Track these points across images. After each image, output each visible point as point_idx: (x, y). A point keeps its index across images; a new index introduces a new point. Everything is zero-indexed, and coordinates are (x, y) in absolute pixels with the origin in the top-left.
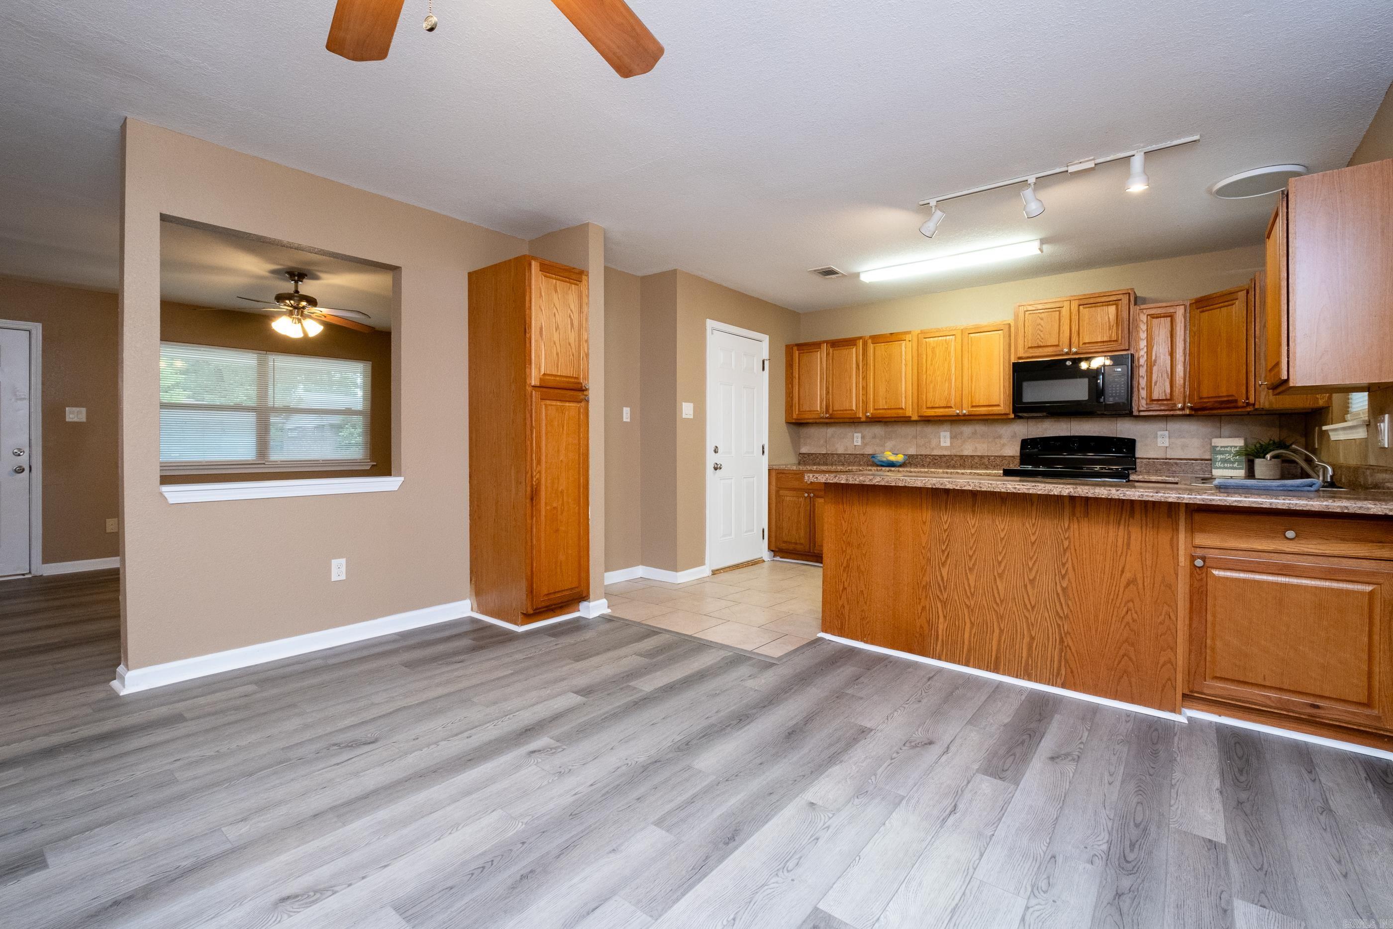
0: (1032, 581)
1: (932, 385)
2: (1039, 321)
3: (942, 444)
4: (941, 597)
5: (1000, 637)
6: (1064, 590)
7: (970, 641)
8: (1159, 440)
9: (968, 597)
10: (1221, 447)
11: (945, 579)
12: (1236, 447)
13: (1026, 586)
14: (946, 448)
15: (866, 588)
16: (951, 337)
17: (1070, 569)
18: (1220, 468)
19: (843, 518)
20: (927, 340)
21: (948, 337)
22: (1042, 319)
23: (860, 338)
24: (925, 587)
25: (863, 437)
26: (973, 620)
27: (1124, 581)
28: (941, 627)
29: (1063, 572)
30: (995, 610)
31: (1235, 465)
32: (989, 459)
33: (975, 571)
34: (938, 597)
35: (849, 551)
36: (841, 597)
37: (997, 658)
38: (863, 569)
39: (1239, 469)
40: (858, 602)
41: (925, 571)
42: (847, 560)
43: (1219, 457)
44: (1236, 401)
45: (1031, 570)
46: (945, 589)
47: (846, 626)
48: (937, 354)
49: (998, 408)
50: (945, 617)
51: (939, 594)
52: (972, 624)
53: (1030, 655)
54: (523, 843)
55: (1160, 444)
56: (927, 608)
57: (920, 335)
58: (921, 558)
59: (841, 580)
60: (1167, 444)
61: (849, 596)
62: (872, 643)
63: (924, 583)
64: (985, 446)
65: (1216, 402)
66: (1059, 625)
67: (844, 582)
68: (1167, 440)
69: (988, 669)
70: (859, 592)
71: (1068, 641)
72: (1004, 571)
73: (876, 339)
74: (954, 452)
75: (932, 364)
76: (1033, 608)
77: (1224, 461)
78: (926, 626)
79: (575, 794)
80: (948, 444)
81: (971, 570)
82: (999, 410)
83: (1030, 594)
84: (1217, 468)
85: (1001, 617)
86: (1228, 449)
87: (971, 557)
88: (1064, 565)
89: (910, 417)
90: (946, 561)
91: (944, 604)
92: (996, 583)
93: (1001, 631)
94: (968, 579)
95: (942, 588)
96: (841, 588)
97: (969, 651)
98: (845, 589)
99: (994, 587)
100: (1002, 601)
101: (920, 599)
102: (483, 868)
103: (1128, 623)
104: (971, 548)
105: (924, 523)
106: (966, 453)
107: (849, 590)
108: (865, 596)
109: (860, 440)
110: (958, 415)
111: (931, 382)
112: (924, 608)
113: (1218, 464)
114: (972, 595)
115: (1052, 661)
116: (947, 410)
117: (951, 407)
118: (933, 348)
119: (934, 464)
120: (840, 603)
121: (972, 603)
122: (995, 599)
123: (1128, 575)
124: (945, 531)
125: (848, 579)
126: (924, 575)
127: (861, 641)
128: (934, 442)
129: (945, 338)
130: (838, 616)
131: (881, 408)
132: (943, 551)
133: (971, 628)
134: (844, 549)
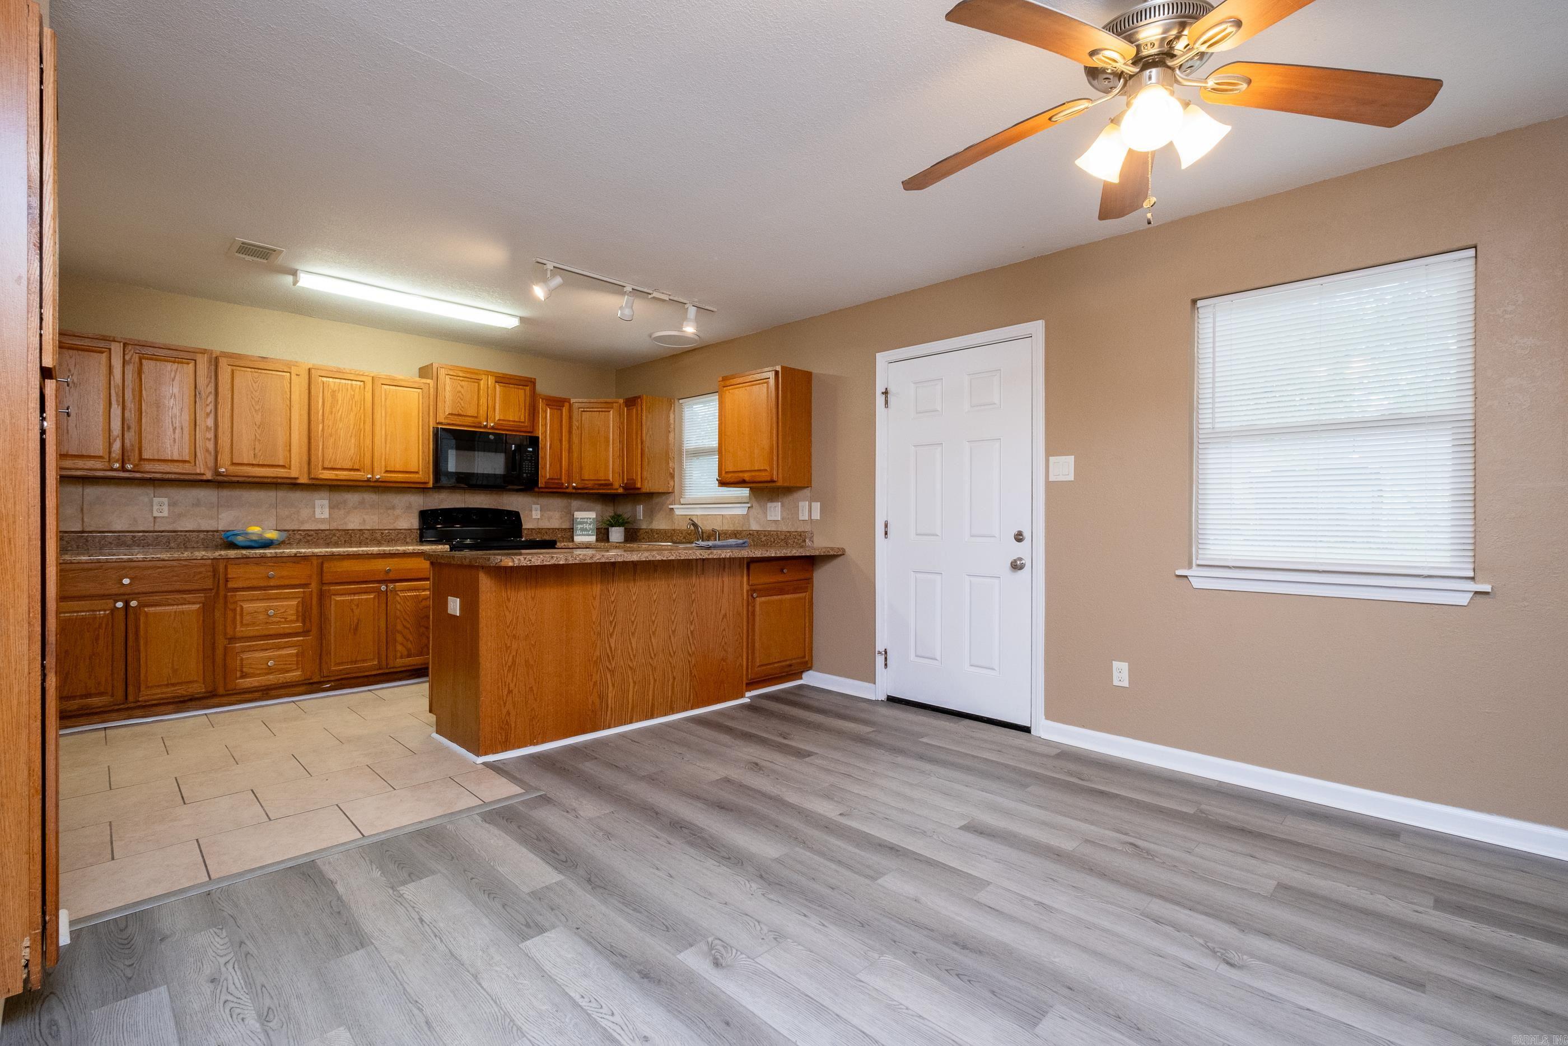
0: (674, 632)
1: (332, 440)
2: (459, 388)
3: (318, 515)
4: (610, 667)
5: (654, 686)
6: (692, 632)
7: (633, 700)
8: (534, 512)
9: (631, 660)
10: (581, 519)
11: (613, 649)
12: (590, 518)
13: (670, 637)
14: (323, 521)
15: (536, 683)
16: (358, 383)
17: (695, 615)
18: (580, 535)
19: (507, 607)
20: (325, 379)
21: (354, 382)
22: (462, 387)
23: (204, 352)
24: (596, 662)
25: (172, 504)
26: (635, 680)
27: (721, 617)
28: (610, 695)
29: (691, 619)
30: (651, 665)
31: (590, 533)
32: (382, 533)
33: (636, 635)
34: (607, 668)
35: (515, 646)
36: (505, 704)
37: (653, 705)
38: (532, 662)
39: (593, 535)
40: (526, 702)
41: (596, 645)
42: (513, 656)
43: (579, 526)
44: (611, 484)
45: (673, 622)
46: (613, 658)
47: (513, 736)
48: (340, 402)
49: (417, 476)
50: (613, 685)
51: (608, 664)
52: (635, 683)
53: (673, 692)
54: (914, 953)
55: (534, 517)
56: (598, 682)
57: (313, 371)
58: (592, 633)
59: (505, 683)
60: (539, 517)
61: (516, 699)
62: (543, 742)
63: (595, 659)
64: (375, 518)
65: (596, 484)
66: (689, 662)
67: (509, 684)
68: (539, 512)
69: (647, 718)
70: (528, 689)
71: (694, 672)
72: (656, 630)
73: (238, 362)
74: (334, 526)
75: (331, 413)
76: (674, 654)
77: (582, 530)
78: (597, 701)
79: (824, 925)
80: (326, 515)
81: (633, 634)
82: (418, 478)
83: (673, 642)
84: (578, 535)
85: (654, 669)
86: (586, 520)
87: (633, 622)
88: (692, 613)
89: (297, 478)
90: (613, 631)
91: (612, 672)
92: (651, 640)
93: (655, 680)
94: (631, 643)
95: (611, 658)
96: (505, 692)
97: (633, 709)
98: (510, 692)
99: (650, 644)
100: (655, 655)
101: (591, 675)
102: (958, 975)
103: (723, 646)
104: (633, 614)
105: (594, 598)
106: (351, 526)
107: (516, 691)
108: (535, 692)
109: (166, 508)
110: (369, 480)
111: (331, 435)
112: (595, 683)
113: (579, 532)
114: (634, 656)
115: (686, 691)
116: (352, 473)
117: (358, 470)
118: (334, 392)
119: (308, 541)
120: (504, 711)
121: (635, 663)
122: (650, 655)
123: (723, 612)
124: (612, 602)
125: (515, 679)
126: (595, 651)
127: (531, 745)
128: (305, 513)
129: (350, 382)
130: (502, 728)
131: (245, 462)
132: (611, 622)
133: (634, 688)
134: (508, 645)
